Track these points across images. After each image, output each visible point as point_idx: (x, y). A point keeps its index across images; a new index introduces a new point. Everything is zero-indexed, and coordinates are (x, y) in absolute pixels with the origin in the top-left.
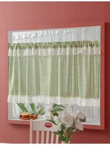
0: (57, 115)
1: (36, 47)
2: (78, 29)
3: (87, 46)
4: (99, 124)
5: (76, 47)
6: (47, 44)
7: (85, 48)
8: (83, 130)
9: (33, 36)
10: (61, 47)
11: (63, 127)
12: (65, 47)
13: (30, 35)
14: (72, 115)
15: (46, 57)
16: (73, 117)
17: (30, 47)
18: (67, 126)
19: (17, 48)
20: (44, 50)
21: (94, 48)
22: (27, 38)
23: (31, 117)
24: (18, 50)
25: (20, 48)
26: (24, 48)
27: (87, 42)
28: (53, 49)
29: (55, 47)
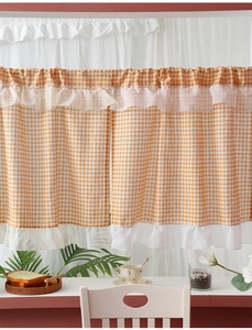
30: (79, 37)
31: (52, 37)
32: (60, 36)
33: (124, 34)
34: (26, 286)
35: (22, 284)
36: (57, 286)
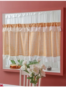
0: (29, 68)
4: (59, 72)
8: (45, 76)
9: (20, 16)
11: (33, 74)
13: (18, 15)
14: (38, 67)
16: (39, 68)
18: (35, 74)
22: (16, 17)
23: (17, 67)
32: (32, 15)
35: (12, 67)
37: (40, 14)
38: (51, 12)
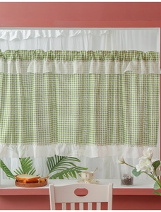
1: (51, 58)
2: (95, 30)
3: (138, 59)
5: (121, 60)
6: (70, 54)
7: (135, 62)
10: (95, 59)
12: (102, 60)
15: (69, 76)
17: (39, 58)
19: (14, 59)
20: (65, 64)
21: (150, 63)
24: (17, 62)
25: (21, 59)
26: (28, 59)
27: (137, 52)
28: (81, 63)
29: (84, 59)
30: (61, 36)
31: (45, 36)
32: (50, 36)
33: (87, 35)
34: (28, 182)
35: (25, 181)
36: (45, 183)
37: (76, 36)
38: (104, 31)
